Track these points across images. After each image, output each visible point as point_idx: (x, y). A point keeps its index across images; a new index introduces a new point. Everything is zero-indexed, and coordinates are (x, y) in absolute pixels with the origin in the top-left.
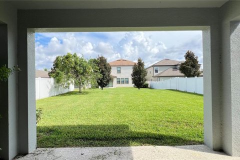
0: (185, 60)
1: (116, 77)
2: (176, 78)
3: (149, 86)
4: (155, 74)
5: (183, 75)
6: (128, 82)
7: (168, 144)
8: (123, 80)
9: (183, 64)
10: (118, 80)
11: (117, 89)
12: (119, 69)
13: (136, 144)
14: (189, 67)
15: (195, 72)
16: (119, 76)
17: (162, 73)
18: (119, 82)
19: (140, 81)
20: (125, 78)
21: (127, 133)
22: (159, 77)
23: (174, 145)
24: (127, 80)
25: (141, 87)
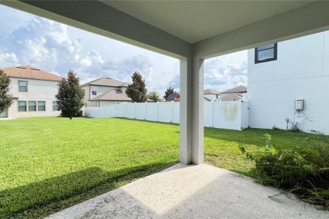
0: (132, 82)
1: (17, 99)
2: (124, 102)
3: (83, 114)
4: (92, 97)
5: (130, 99)
6: (43, 108)
7: (155, 172)
8: (33, 104)
9: (130, 86)
10: (23, 104)
11: (18, 120)
12: (23, 84)
13: (122, 183)
14: (137, 90)
15: (143, 97)
16: (23, 97)
17: (102, 95)
18: (23, 108)
19: (73, 106)
20: (37, 100)
21: (104, 175)
22: (99, 101)
23: (159, 171)
24: (42, 104)
25: (75, 116)
